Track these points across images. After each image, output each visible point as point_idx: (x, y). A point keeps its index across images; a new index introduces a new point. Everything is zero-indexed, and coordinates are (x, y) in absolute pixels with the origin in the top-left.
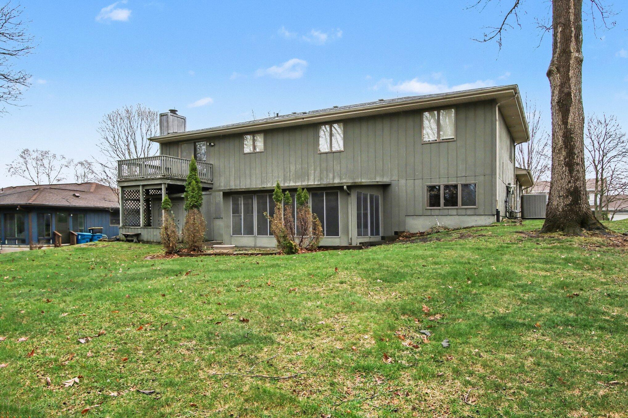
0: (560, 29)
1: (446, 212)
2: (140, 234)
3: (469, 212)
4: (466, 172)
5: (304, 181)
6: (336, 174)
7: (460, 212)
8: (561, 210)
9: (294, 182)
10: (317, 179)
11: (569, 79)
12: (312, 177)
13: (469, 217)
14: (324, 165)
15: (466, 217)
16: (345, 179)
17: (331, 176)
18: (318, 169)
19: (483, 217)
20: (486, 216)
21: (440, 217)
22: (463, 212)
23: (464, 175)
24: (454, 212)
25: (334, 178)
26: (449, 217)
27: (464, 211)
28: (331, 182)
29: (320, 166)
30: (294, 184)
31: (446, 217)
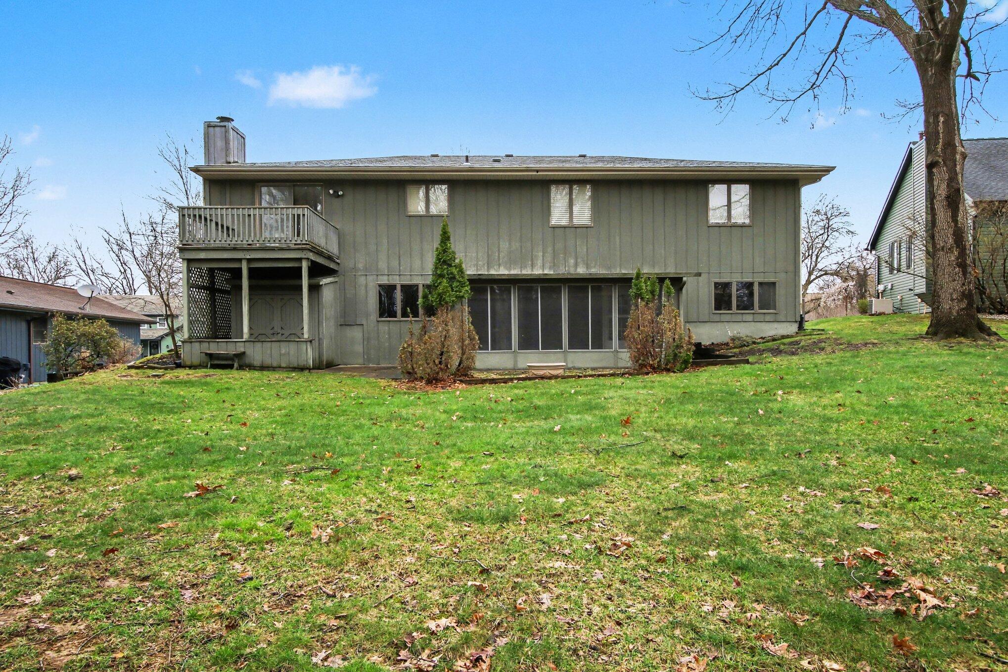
0: (942, 119)
1: (739, 318)
2: (244, 353)
3: (768, 318)
4: (764, 267)
5: (526, 267)
6: (579, 260)
7: (758, 317)
8: (955, 314)
9: (506, 268)
10: (548, 265)
11: (956, 174)
12: (539, 262)
13: (767, 324)
14: (559, 245)
15: (763, 324)
16: (595, 267)
17: (572, 261)
18: (550, 249)
19: (785, 324)
20: (788, 323)
21: (731, 323)
22: (761, 318)
23: (762, 270)
24: (750, 318)
25: (576, 265)
26: (742, 324)
27: (762, 316)
28: (572, 271)
29: (554, 246)
30: (506, 272)
31: (739, 323)
